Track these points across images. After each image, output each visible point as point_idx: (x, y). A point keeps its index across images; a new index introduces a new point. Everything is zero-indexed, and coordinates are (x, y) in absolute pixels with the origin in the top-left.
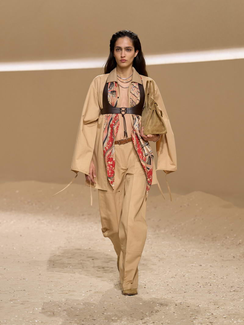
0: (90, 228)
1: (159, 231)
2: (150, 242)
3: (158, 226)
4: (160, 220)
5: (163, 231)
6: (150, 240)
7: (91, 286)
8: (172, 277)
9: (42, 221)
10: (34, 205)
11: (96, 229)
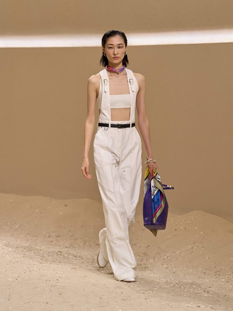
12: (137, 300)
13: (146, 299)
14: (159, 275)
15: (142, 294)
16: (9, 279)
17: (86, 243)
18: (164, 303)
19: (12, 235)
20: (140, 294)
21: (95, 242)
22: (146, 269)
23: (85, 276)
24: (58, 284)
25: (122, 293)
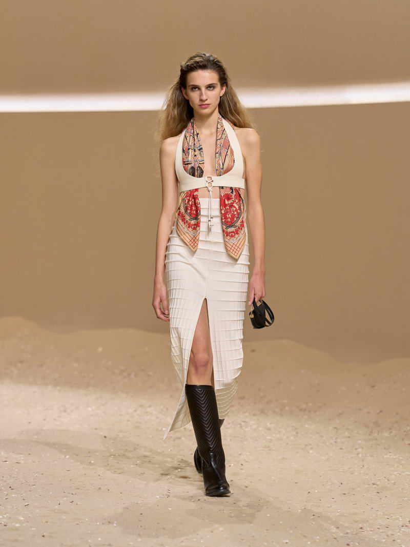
0: (243, 424)
1: (378, 434)
2: (360, 455)
3: (377, 424)
4: (381, 411)
5: (386, 434)
6: (360, 450)
7: (242, 540)
8: (403, 526)
9: (148, 410)
10: (132, 376)
11: (255, 427)
12: (365, 495)
13: (378, 493)
14: (397, 456)
15: (372, 485)
16: (168, 465)
17: (285, 407)
18: (406, 499)
19: (171, 396)
20: (369, 486)
21: (298, 407)
22: (378, 446)
23: (283, 458)
24: (243, 471)
25: (342, 484)
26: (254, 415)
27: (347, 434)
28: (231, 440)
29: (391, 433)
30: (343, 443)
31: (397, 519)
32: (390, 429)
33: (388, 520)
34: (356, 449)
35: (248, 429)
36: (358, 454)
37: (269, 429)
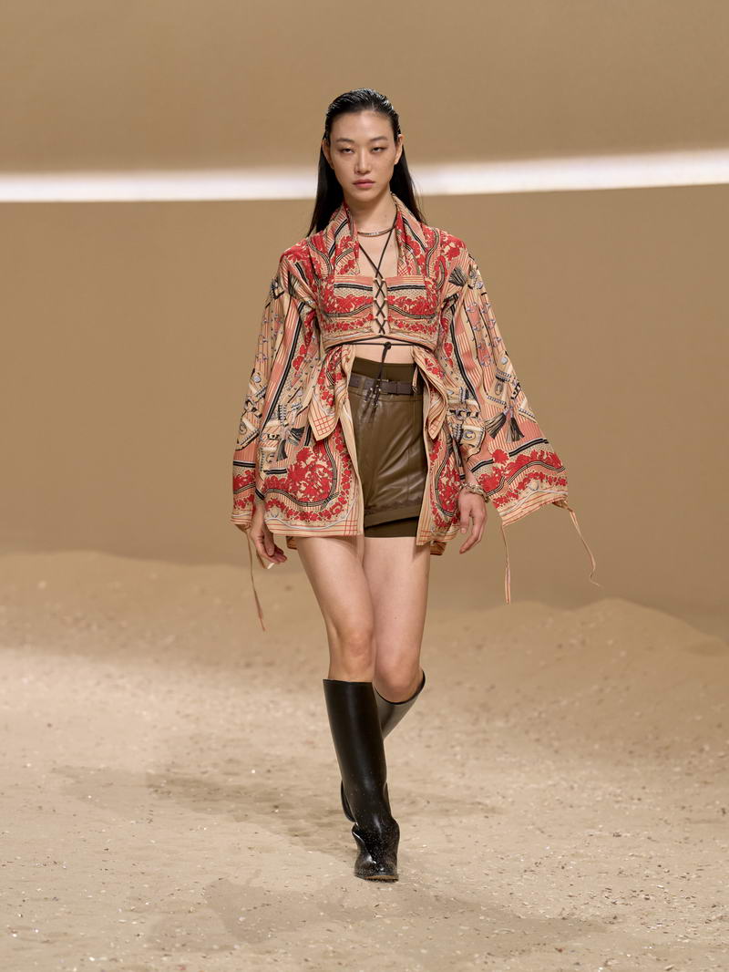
0: (271, 706)
1: (488, 723)
2: (459, 757)
3: (485, 707)
4: (492, 687)
5: (500, 724)
6: (458, 749)
8: (525, 871)
9: (120, 682)
10: (94, 628)
11: (289, 710)
26: (290, 691)
27: (437, 722)
28: (252, 732)
29: (507, 721)
30: (431, 737)
31: (516, 859)
32: (507, 715)
33: (502, 861)
34: (453, 747)
35: (279, 714)
36: (455, 755)
37: (313, 715)
